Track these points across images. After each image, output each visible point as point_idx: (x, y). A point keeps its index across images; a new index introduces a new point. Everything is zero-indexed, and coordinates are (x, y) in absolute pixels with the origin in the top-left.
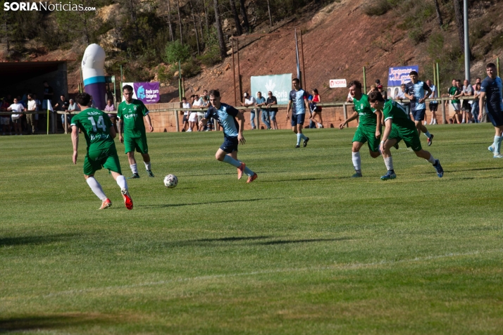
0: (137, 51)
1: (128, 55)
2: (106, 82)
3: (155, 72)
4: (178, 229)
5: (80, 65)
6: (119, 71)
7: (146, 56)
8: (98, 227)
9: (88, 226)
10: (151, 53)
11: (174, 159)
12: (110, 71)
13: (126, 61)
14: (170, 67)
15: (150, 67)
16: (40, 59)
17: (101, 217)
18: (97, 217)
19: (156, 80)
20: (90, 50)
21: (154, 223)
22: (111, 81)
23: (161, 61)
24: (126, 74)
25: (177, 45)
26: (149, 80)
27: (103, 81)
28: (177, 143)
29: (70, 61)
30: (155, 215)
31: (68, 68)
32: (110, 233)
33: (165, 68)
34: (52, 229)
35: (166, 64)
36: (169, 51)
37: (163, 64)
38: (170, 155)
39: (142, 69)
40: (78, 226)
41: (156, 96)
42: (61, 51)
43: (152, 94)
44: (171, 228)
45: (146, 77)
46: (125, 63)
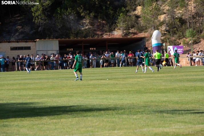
0: (175, 33)
1: (170, 35)
2: (161, 45)
3: (181, 41)
4: (189, 106)
5: (151, 39)
6: (166, 41)
7: (178, 35)
8: (157, 104)
9: (153, 104)
10: (180, 34)
11: (188, 77)
12: (163, 41)
13: (169, 37)
14: (188, 40)
15: (179, 39)
16: (135, 36)
17: (158, 100)
18: (156, 100)
19: (182, 45)
20: (155, 33)
21: (180, 103)
22: (163, 45)
23: (184, 37)
24: (169, 42)
25: (191, 31)
26: (179, 45)
27: (160, 45)
28: (190, 71)
29: (147, 37)
30: (180, 100)
31: (146, 40)
32: (161, 106)
33: (185, 40)
34: (138, 104)
35: (186, 38)
36: (188, 33)
37: (185, 38)
38: (187, 76)
39: (176, 40)
40: (149, 103)
41: (181, 51)
42: (144, 33)
43: (180, 50)
44: (187, 105)
45: (178, 43)
46: (169, 38)
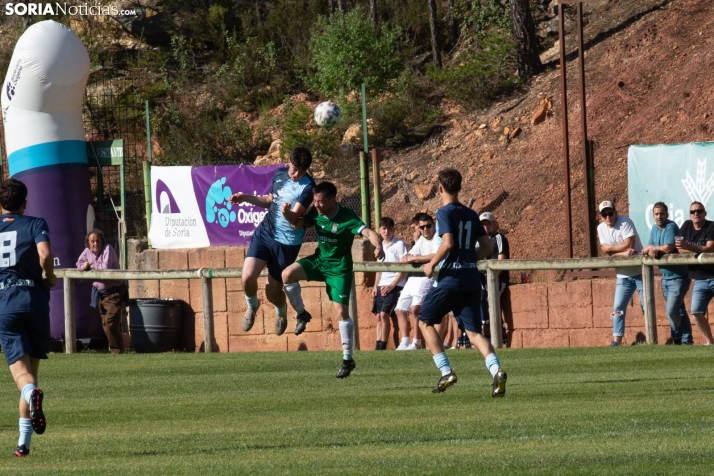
0: (209, 49)
1: (173, 64)
2: (92, 161)
3: (272, 127)
6: (137, 122)
7: (239, 68)
12: (107, 121)
13: (165, 85)
15: (254, 107)
19: (274, 158)
22: (108, 161)
23: (297, 86)
24: (163, 134)
25: (354, 29)
26: (251, 158)
27: (79, 158)
35: (313, 98)
36: (325, 50)
37: (301, 97)
39: (223, 115)
45: (239, 145)
46: (163, 94)
